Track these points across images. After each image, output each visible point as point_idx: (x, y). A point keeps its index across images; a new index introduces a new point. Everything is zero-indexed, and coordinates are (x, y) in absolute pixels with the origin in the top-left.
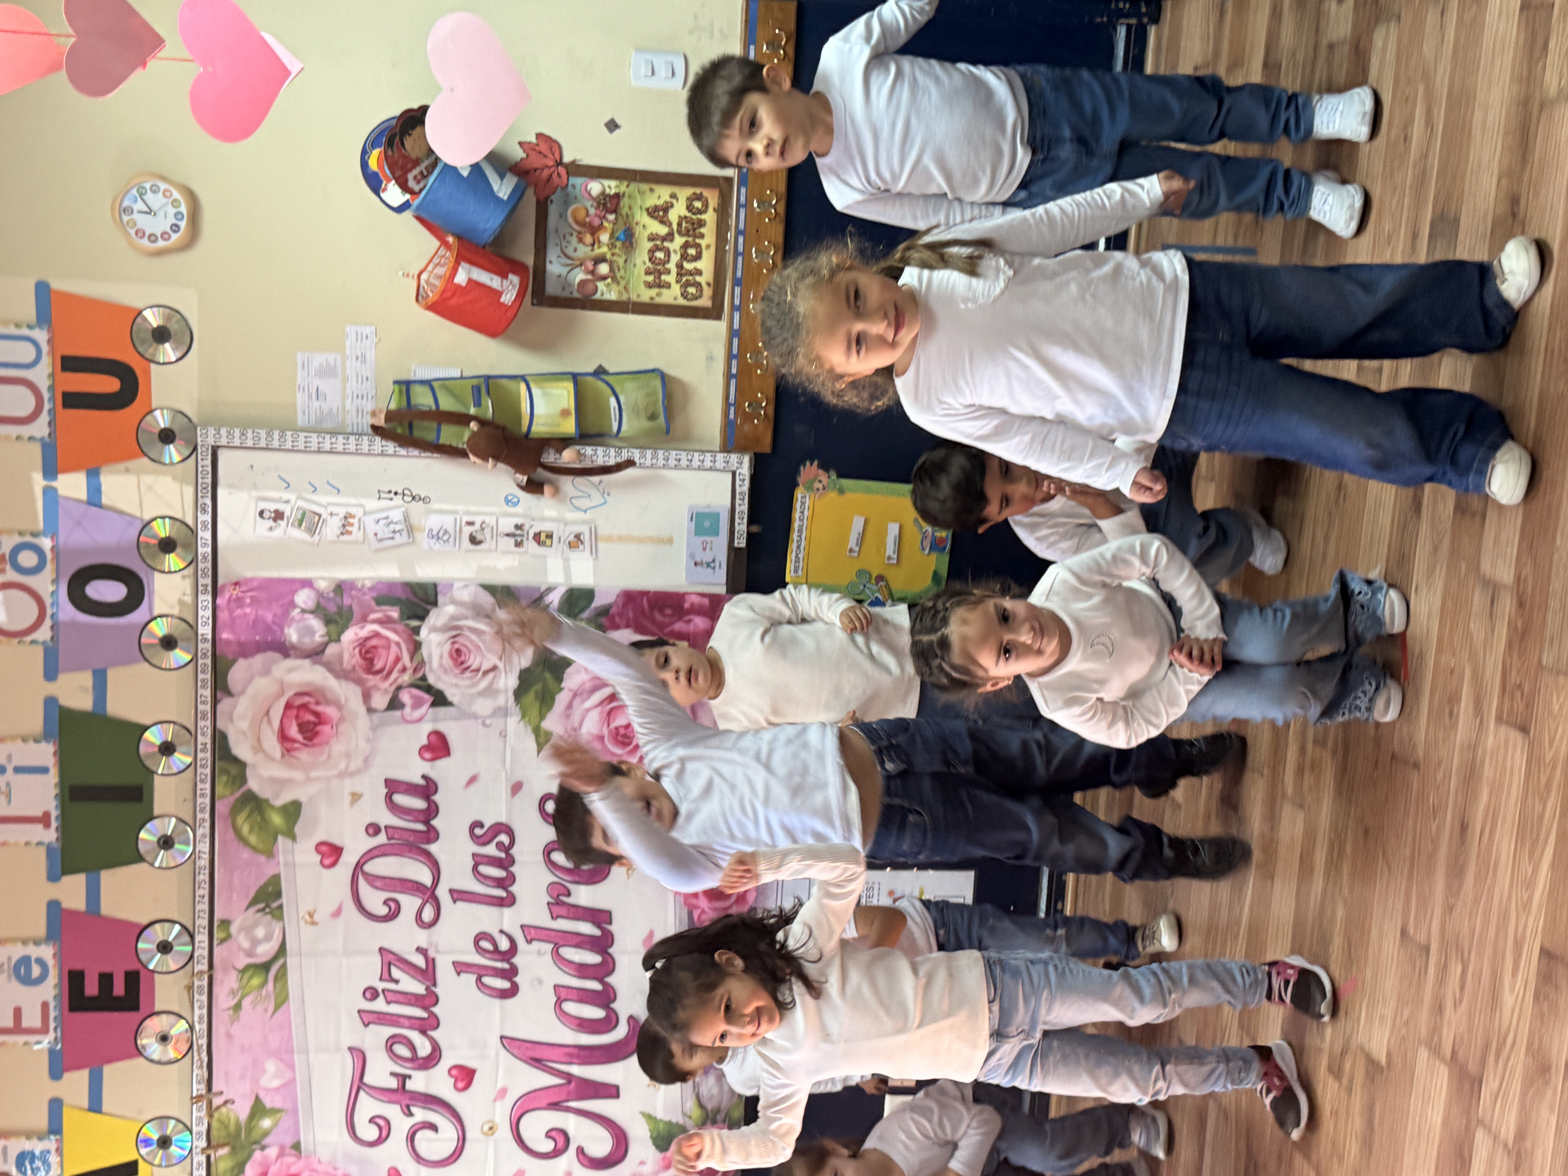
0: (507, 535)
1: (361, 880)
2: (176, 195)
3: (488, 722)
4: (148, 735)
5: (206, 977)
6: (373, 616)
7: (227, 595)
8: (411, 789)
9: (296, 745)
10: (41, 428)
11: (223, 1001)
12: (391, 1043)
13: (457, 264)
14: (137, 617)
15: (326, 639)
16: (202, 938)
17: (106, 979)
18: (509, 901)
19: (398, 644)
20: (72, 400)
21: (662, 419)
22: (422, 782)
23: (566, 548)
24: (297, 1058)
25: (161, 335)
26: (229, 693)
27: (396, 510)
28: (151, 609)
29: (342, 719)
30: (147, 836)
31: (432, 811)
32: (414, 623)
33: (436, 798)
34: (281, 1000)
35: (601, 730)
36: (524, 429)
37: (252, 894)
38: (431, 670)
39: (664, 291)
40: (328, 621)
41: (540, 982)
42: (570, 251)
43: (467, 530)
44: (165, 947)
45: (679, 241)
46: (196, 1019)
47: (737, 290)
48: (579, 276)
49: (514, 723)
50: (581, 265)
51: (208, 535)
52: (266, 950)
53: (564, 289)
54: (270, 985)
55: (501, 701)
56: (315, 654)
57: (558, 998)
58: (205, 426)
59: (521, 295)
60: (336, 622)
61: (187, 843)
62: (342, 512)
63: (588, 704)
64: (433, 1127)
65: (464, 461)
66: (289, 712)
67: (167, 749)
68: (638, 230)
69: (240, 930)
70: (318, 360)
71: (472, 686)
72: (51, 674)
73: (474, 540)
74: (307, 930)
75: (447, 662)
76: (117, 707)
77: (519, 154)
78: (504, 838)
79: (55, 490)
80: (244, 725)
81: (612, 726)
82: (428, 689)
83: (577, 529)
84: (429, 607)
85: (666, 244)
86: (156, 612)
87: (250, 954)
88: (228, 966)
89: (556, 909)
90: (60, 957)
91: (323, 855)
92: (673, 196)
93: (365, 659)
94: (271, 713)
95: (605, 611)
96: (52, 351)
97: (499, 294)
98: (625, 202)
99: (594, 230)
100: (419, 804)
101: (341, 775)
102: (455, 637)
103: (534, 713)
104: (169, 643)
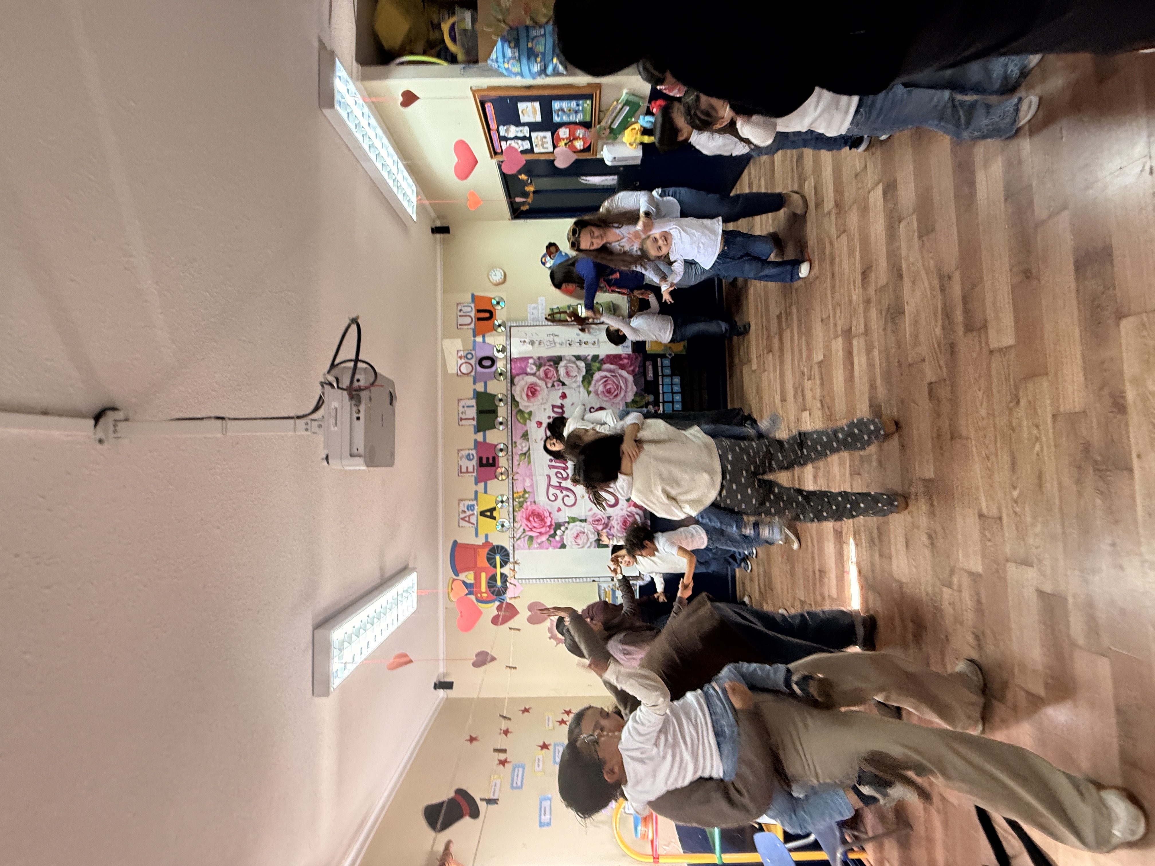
0: (578, 343)
2: (501, 272)
3: (575, 389)
4: (496, 397)
5: (511, 457)
6: (547, 364)
7: (513, 362)
8: (558, 407)
9: (530, 397)
10: (472, 326)
11: (516, 463)
12: (557, 473)
14: (493, 369)
15: (536, 370)
16: (510, 447)
17: (488, 459)
19: (553, 371)
20: (479, 319)
22: (560, 405)
23: (590, 346)
24: (534, 478)
25: (498, 303)
26: (514, 384)
27: (551, 338)
28: (496, 367)
29: (541, 390)
30: (497, 422)
32: (557, 365)
33: (564, 409)
34: (529, 462)
35: (603, 390)
37: (521, 435)
38: (561, 377)
40: (536, 366)
43: (568, 342)
44: (501, 450)
46: (509, 469)
49: (582, 389)
51: (509, 349)
52: (525, 449)
54: (527, 458)
55: (578, 384)
56: (534, 374)
58: (508, 321)
60: (539, 366)
61: (506, 422)
62: (539, 340)
63: (600, 383)
64: (568, 496)
66: (528, 389)
67: (501, 400)
69: (519, 444)
70: (533, 305)
71: (572, 380)
73: (570, 344)
74: (535, 444)
75: (565, 374)
76: (489, 391)
79: (476, 340)
80: (518, 392)
81: (606, 389)
82: (561, 381)
83: (592, 340)
84: (560, 361)
86: (498, 367)
87: (521, 450)
88: (516, 453)
90: (477, 453)
91: (538, 425)
93: (545, 375)
94: (524, 389)
95: (602, 360)
96: (475, 309)
100: (560, 411)
101: (541, 404)
102: (566, 368)
103: (587, 386)
104: (501, 374)
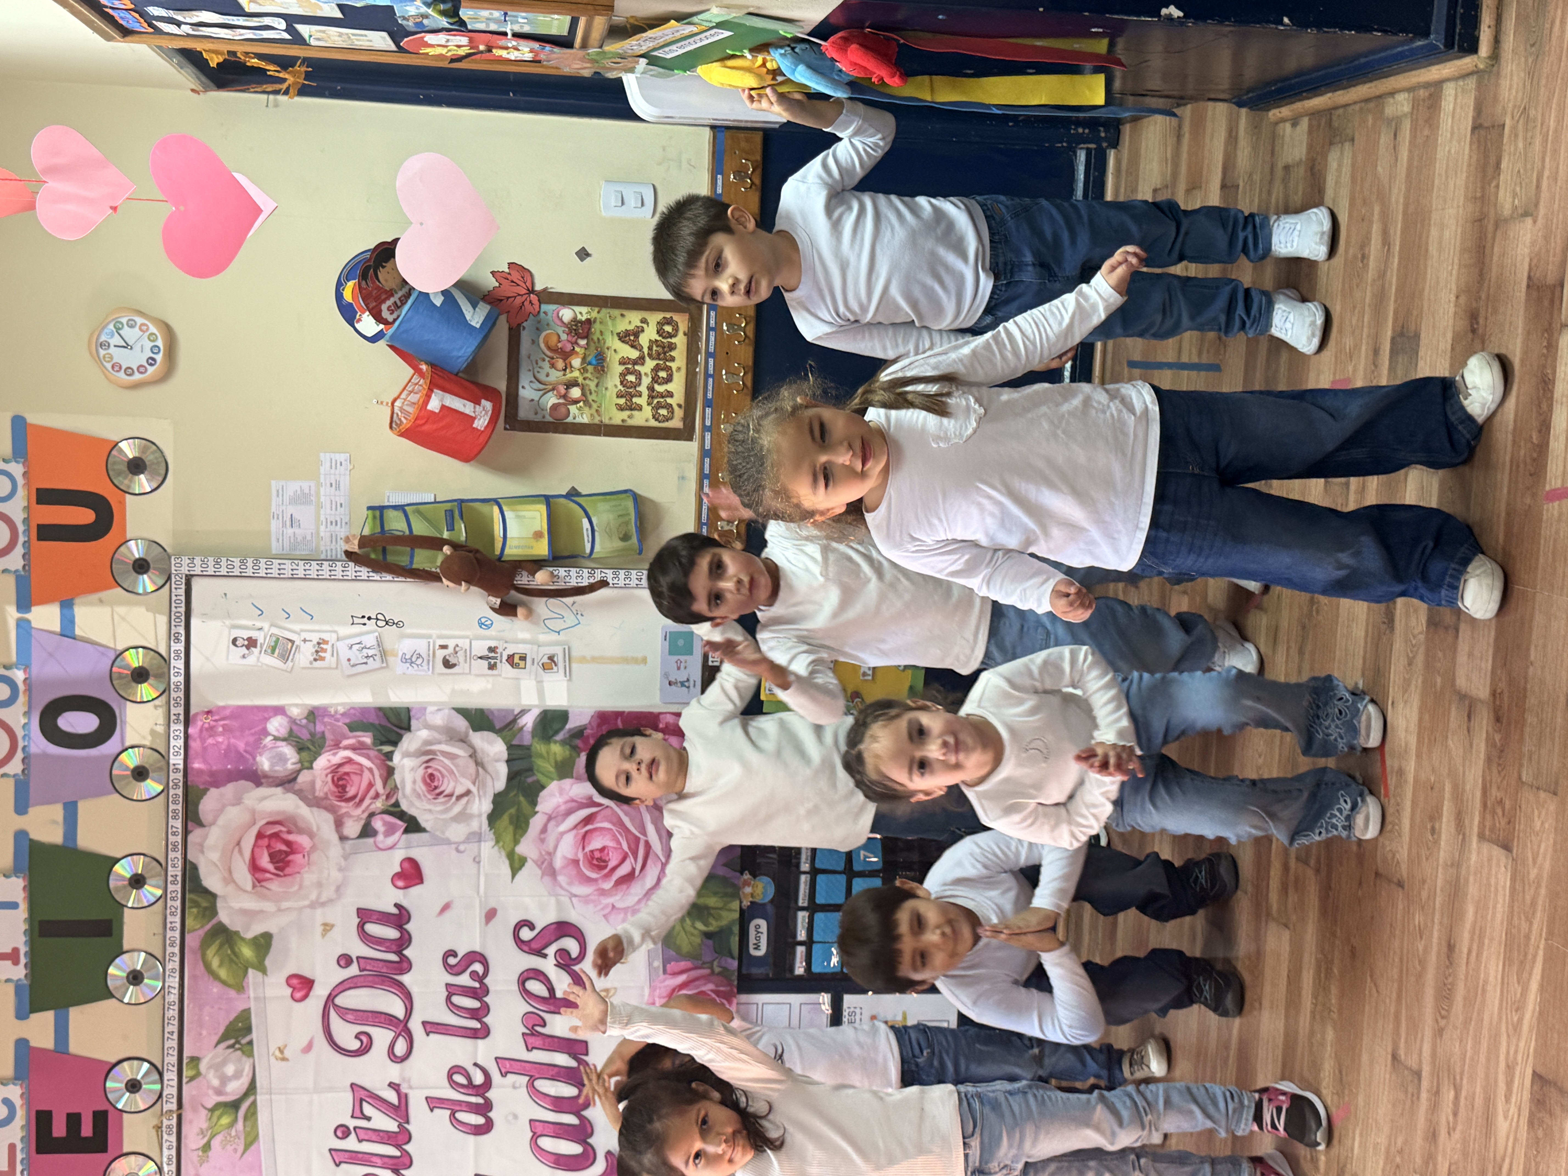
0: (481, 658)
1: (333, 1014)
2: (153, 329)
3: (462, 848)
4: (118, 868)
5: (175, 1116)
6: (346, 742)
7: (200, 723)
8: (383, 918)
9: (268, 875)
10: (15, 560)
11: (193, 1140)
13: (431, 390)
14: (109, 747)
15: (298, 766)
16: (171, 1076)
17: (74, 1120)
18: (483, 1033)
19: (370, 770)
20: (46, 533)
21: (634, 540)
22: (395, 911)
23: (540, 670)
25: (136, 466)
26: (200, 824)
27: (369, 636)
28: (123, 740)
29: (314, 848)
30: (116, 971)
31: (405, 940)
32: (387, 748)
33: (409, 927)
34: (251, 1139)
35: (576, 854)
36: (498, 552)
37: (222, 1030)
38: (404, 796)
39: (635, 413)
40: (300, 748)
41: (515, 1117)
42: (542, 377)
43: (440, 654)
44: (133, 1086)
45: (650, 364)
46: (165, 1160)
47: (708, 411)
48: (551, 400)
49: (488, 849)
50: (553, 389)
51: (180, 664)
52: (235, 1088)
53: (536, 413)
54: (240, 1124)
55: (475, 825)
56: (288, 782)
57: (534, 1133)
58: (179, 555)
59: (493, 420)
60: (308, 749)
61: (156, 978)
62: (315, 638)
63: (563, 827)
65: (438, 584)
66: (260, 842)
67: (137, 881)
68: (609, 354)
69: (209, 1068)
70: (293, 487)
71: (447, 810)
72: (21, 807)
73: (447, 664)
74: (277, 1066)
75: (421, 787)
76: (87, 840)
77: (492, 283)
78: (478, 967)
79: (28, 622)
80: (215, 856)
81: (587, 849)
82: (402, 815)
83: (551, 650)
84: (402, 732)
85: (637, 367)
86: (128, 743)
87: (219, 1092)
88: (198, 1105)
89: (531, 1040)
90: (27, 1097)
91: (294, 989)
92: (644, 321)
93: (337, 786)
94: (243, 843)
95: (579, 733)
96: (28, 484)
97: (473, 419)
98: (596, 328)
99: (566, 355)
100: (392, 933)
101: (313, 906)
102: (428, 761)
103: (508, 837)
104: (140, 774)
